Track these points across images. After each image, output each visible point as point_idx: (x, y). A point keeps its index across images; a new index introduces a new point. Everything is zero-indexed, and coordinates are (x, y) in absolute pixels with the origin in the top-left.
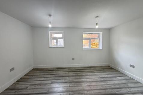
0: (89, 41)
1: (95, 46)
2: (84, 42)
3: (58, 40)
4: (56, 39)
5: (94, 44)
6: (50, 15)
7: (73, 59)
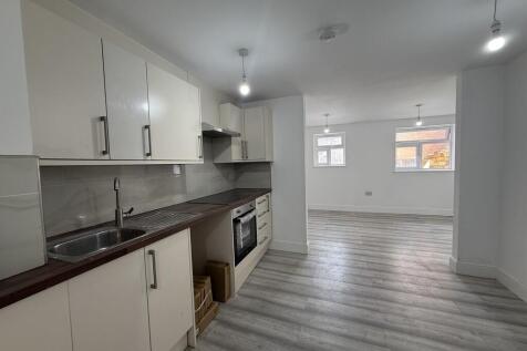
0: (414, 148)
1: (444, 163)
2: (400, 153)
3: (332, 151)
4: (328, 149)
5: (442, 155)
6: (327, 115)
7: (369, 194)
